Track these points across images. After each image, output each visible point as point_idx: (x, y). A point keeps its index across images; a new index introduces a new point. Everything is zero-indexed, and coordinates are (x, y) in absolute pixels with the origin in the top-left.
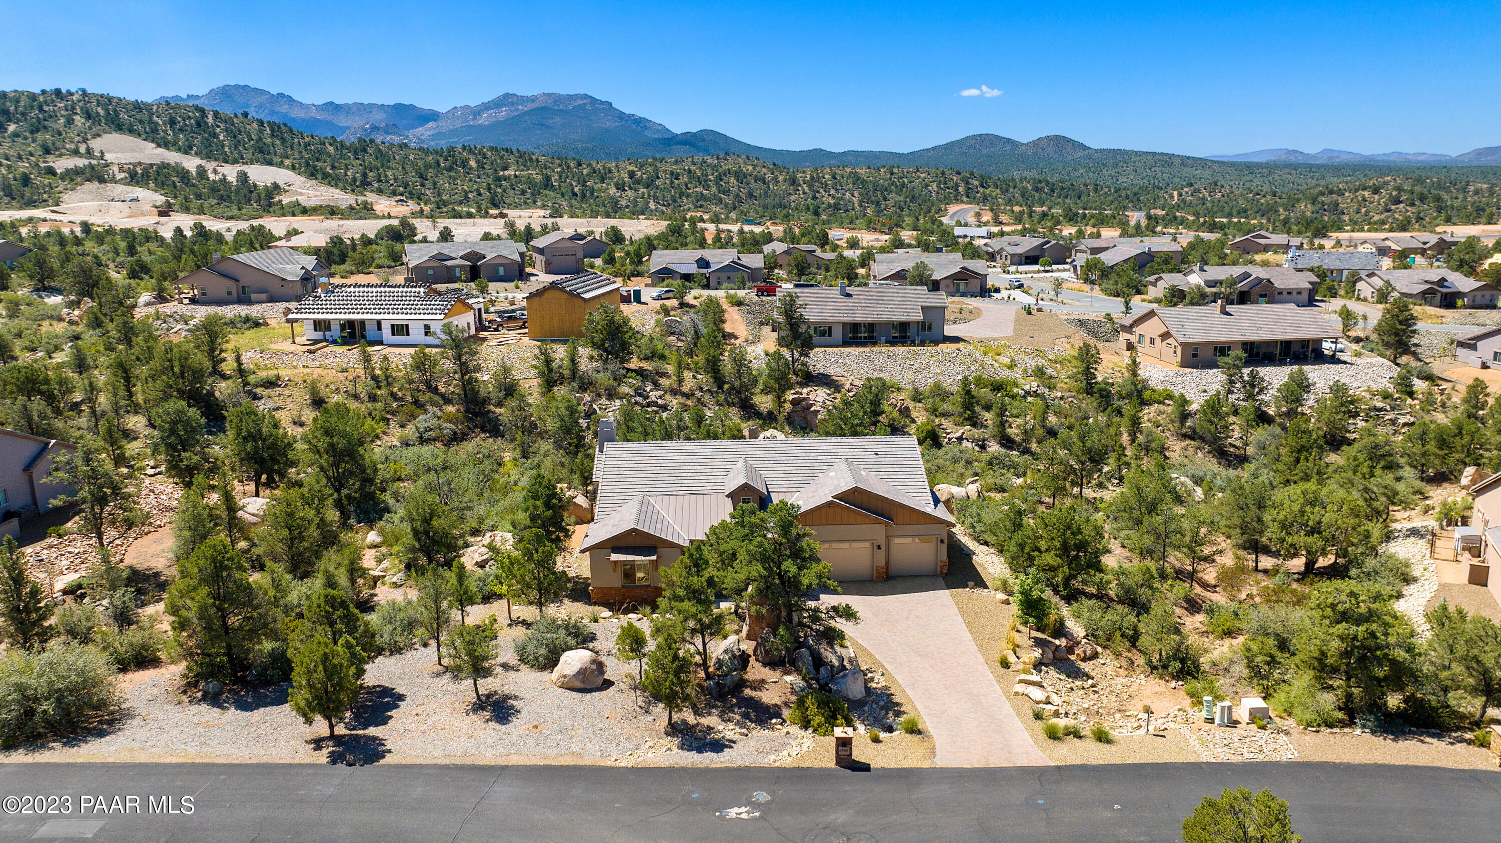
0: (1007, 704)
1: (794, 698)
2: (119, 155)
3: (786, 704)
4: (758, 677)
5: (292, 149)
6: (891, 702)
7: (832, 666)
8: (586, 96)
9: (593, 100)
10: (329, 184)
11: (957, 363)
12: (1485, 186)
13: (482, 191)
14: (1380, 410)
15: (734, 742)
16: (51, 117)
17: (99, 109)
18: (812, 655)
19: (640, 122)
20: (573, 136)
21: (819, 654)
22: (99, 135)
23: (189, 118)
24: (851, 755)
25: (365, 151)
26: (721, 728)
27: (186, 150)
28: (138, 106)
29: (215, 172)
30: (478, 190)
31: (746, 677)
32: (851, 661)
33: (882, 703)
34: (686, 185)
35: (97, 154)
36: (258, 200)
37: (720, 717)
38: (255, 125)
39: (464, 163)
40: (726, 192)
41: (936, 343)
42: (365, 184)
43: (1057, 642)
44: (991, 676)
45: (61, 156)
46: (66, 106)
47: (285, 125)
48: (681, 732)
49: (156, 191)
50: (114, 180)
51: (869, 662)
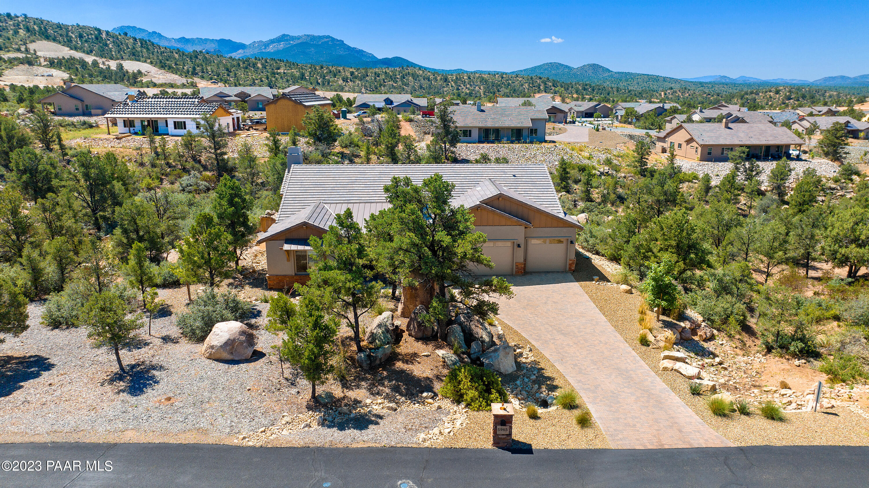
0: (658, 379)
1: (446, 372)
2: (46, 53)
3: (438, 378)
4: (410, 351)
5: (153, 54)
6: (542, 376)
7: (483, 342)
8: (328, 37)
9: (333, 39)
10: (172, 72)
11: (555, 154)
12: (835, 93)
13: (263, 79)
14: (834, 189)
15: (381, 417)
16: (4, 29)
17: (35, 27)
18: (463, 331)
19: (361, 52)
20: (321, 59)
21: (470, 329)
22: (34, 41)
23: (91, 34)
24: (510, 434)
25: (197, 57)
26: (368, 401)
27: (89, 52)
28: (59, 26)
29: (104, 63)
30: (261, 79)
31: (398, 350)
32: (500, 337)
33: (533, 377)
34: (384, 80)
35: (32, 52)
36: (128, 80)
37: (369, 390)
38: (131, 40)
39: (254, 65)
40: (407, 85)
41: (541, 142)
42: (194, 74)
43: (682, 324)
44: (633, 353)
45: (9, 51)
46: (14, 24)
47: (149, 41)
48: (325, 405)
49: (64, 72)
50: (40, 65)
51: (516, 339)
